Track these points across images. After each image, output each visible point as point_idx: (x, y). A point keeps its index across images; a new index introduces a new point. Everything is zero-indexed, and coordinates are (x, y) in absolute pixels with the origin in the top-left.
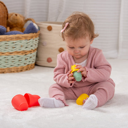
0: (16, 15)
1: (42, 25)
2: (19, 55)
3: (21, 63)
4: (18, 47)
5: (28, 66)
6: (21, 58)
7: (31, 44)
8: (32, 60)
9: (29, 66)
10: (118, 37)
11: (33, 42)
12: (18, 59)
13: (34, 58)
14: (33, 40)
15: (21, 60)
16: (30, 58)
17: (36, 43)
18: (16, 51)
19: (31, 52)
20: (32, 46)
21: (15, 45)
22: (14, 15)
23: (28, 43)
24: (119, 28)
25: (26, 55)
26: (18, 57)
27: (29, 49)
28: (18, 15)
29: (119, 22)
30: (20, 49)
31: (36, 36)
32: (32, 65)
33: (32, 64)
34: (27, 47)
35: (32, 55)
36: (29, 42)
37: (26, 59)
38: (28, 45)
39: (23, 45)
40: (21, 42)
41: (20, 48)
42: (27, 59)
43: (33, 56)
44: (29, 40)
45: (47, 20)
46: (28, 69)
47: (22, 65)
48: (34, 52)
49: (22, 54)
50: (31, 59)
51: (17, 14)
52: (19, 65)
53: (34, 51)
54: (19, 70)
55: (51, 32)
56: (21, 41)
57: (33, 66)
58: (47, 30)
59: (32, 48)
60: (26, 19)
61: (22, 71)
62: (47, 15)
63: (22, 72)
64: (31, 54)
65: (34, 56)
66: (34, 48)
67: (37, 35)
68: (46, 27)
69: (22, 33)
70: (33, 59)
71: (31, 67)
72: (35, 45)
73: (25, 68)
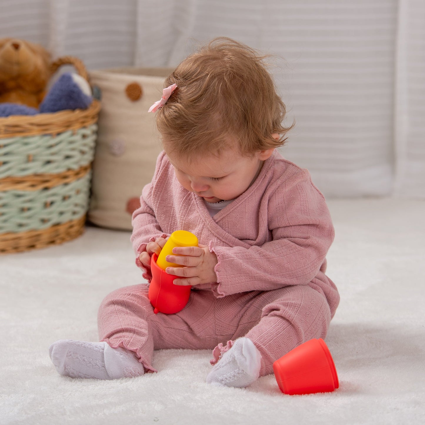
0: (16, 47)
1: (106, 79)
2: (19, 189)
3: (29, 217)
4: (16, 162)
5: (57, 231)
6: (30, 201)
7: (64, 148)
8: (72, 208)
9: (62, 229)
10: (392, 118)
11: (71, 142)
12: (18, 203)
13: (82, 199)
14: (73, 134)
15: (29, 209)
16: (65, 198)
17: (85, 145)
18: (8, 177)
19: (65, 177)
20: (68, 157)
21: (6, 154)
22: (8, 46)
23: (51, 147)
24: (392, 85)
25: (46, 189)
26: (19, 196)
27: (57, 167)
28: (23, 47)
29: (393, 65)
30: (24, 170)
31: (83, 122)
32: (71, 227)
33: (71, 221)
34: (49, 162)
35: (72, 190)
36: (57, 144)
37: (46, 205)
38: (53, 154)
39: (34, 155)
40: (26, 144)
41: (24, 166)
42: (52, 203)
43: (72, 193)
44: (59, 134)
45: (132, 63)
46: (58, 241)
47: (35, 224)
48: (79, 179)
49: (33, 186)
50: (67, 202)
51: (18, 41)
52: (21, 225)
53: (77, 174)
54: (24, 242)
55: (138, 104)
56: (26, 140)
57: (76, 228)
58: (124, 100)
59: (69, 163)
60: (55, 58)
61: (32, 247)
62: (133, 44)
63: (34, 252)
64: (66, 184)
65: (78, 192)
66: (76, 163)
67: (86, 117)
68: (122, 87)
69: (32, 110)
70: (76, 205)
71: (68, 234)
72: (83, 153)
73: (45, 237)
